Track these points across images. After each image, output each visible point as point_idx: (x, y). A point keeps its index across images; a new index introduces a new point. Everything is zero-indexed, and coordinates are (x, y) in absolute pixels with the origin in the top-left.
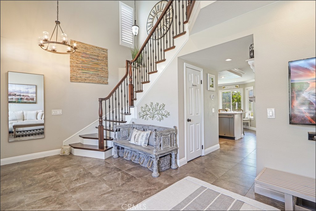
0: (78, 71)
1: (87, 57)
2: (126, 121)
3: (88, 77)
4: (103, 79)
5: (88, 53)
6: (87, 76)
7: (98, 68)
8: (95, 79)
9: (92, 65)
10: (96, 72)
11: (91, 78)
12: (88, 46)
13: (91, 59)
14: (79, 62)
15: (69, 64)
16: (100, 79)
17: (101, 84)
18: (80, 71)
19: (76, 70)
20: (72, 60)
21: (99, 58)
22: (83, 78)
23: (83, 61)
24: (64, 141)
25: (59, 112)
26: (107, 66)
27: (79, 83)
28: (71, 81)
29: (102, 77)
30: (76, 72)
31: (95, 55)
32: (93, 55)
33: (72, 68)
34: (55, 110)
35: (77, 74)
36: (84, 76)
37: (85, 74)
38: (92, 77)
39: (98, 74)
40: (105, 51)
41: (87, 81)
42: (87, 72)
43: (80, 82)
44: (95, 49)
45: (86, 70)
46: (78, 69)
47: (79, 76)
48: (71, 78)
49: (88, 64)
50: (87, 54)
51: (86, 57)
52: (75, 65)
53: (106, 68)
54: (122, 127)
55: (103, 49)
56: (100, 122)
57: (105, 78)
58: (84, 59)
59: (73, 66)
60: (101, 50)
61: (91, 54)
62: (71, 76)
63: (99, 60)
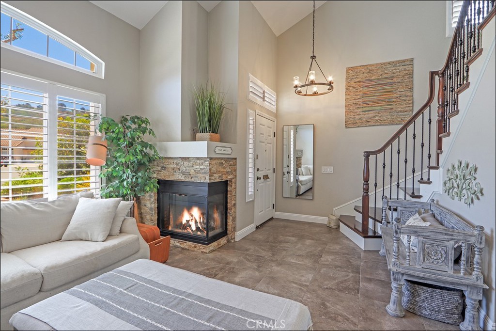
0: (356, 111)
1: (371, 85)
2: (420, 195)
3: (372, 118)
4: (400, 115)
5: (373, 78)
6: (371, 115)
7: (392, 98)
8: (384, 118)
9: (380, 96)
10: (388, 105)
11: (377, 118)
12: (373, 68)
13: (378, 87)
14: (359, 97)
15: (344, 103)
16: (395, 117)
17: (396, 124)
18: (360, 110)
19: (354, 110)
20: (349, 97)
21: (395, 80)
22: (364, 119)
23: (365, 94)
24: (334, 209)
25: (330, 170)
26: (411, 89)
27: (357, 128)
28: (346, 127)
29: (400, 112)
30: (353, 112)
31: (386, 78)
32: (383, 79)
33: (347, 108)
34: (325, 167)
35: (354, 116)
36: (366, 116)
37: (367, 112)
38: (379, 115)
39: (392, 109)
40: (408, 64)
41: (370, 123)
42: (371, 109)
43: (359, 127)
44: (387, 66)
45: (368, 107)
46: (357, 107)
47: (357, 117)
48: (346, 122)
49: (374, 96)
50: (371, 80)
51: (369, 86)
52: (351, 102)
53: (409, 94)
54: (402, 204)
55: (404, 61)
56: (364, 189)
57: (405, 113)
58: (366, 90)
59: (349, 105)
60: (398, 65)
61: (378, 79)
62: (346, 119)
63: (395, 83)
